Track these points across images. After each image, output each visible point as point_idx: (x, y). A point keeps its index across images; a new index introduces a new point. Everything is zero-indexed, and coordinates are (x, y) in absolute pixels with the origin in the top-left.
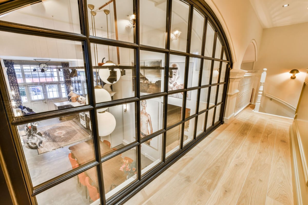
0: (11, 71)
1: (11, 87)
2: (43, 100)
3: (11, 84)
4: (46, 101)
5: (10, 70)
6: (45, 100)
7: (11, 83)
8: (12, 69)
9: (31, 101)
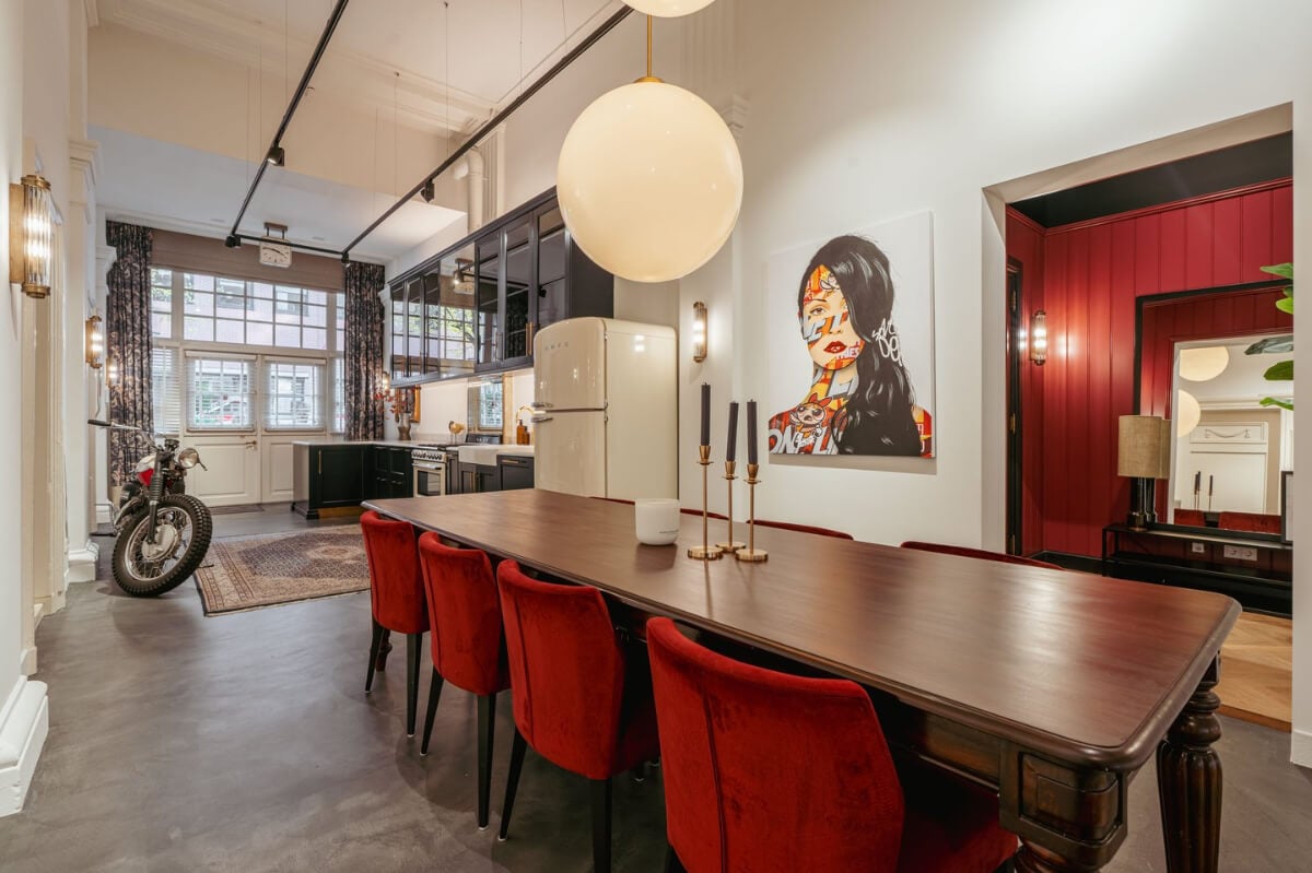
0: (131, 278)
1: (113, 348)
2: (241, 432)
3: (114, 335)
4: (258, 439)
5: (127, 271)
6: (251, 431)
7: (118, 329)
8: (135, 268)
9: (188, 431)
